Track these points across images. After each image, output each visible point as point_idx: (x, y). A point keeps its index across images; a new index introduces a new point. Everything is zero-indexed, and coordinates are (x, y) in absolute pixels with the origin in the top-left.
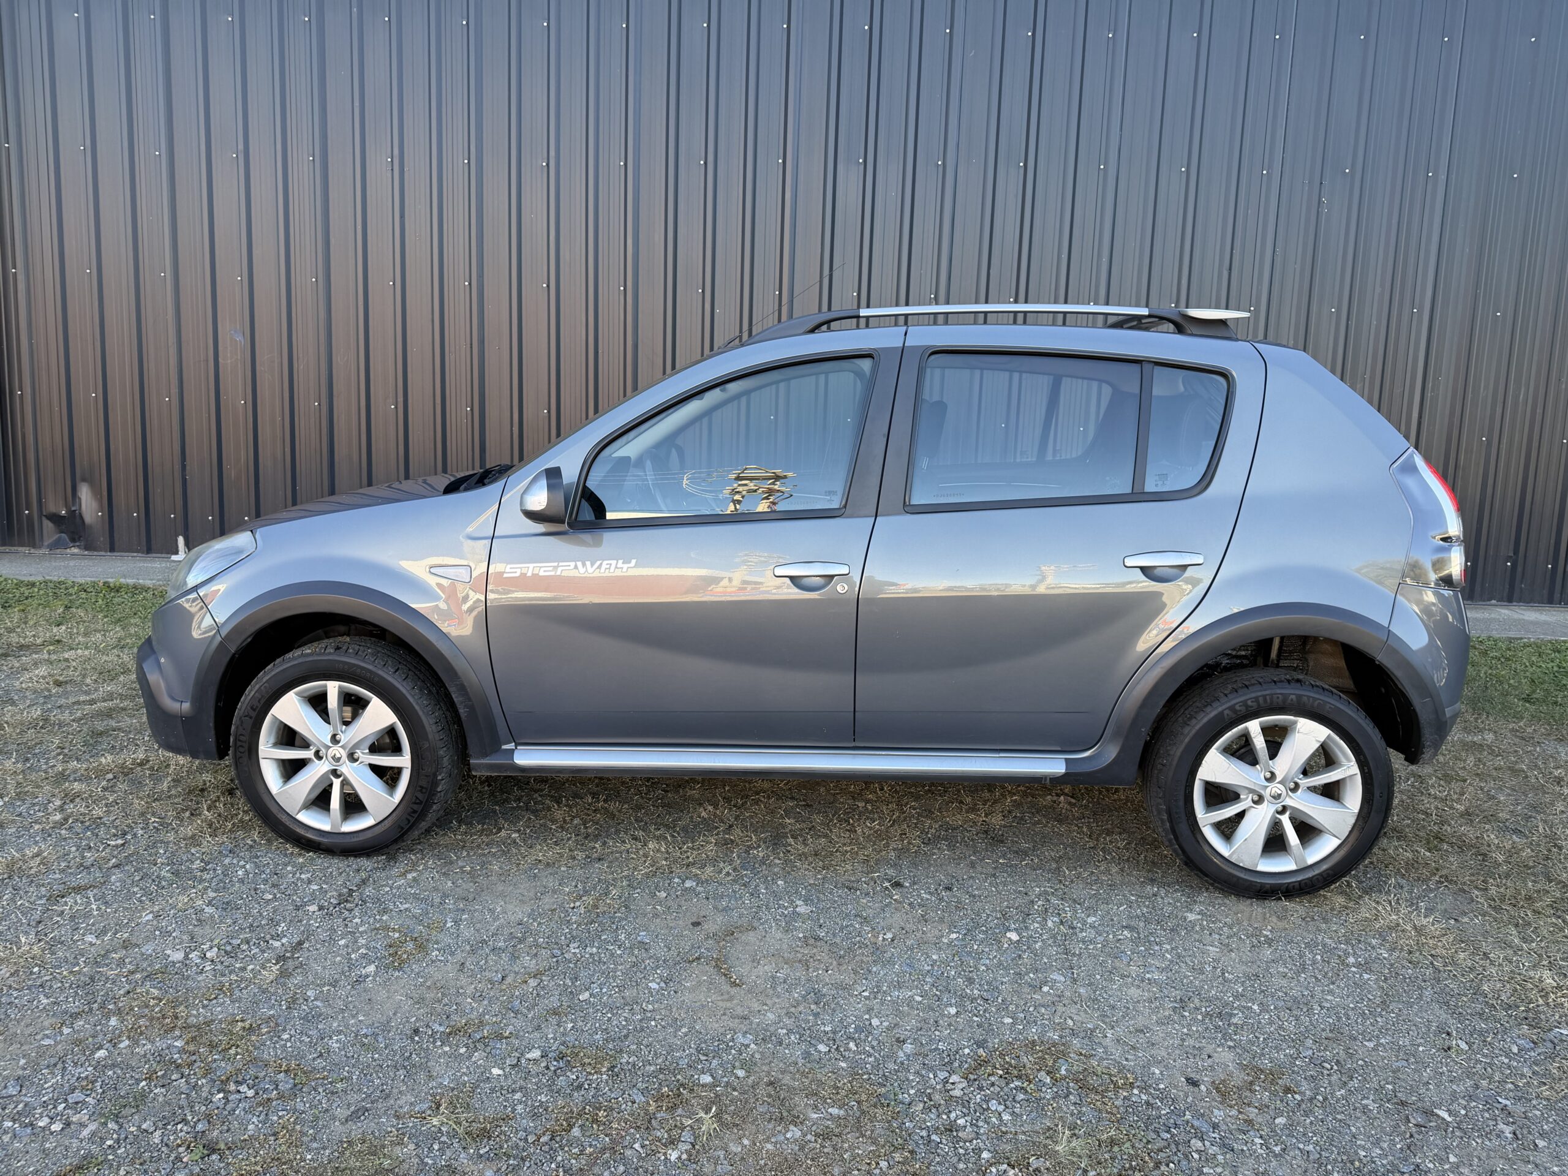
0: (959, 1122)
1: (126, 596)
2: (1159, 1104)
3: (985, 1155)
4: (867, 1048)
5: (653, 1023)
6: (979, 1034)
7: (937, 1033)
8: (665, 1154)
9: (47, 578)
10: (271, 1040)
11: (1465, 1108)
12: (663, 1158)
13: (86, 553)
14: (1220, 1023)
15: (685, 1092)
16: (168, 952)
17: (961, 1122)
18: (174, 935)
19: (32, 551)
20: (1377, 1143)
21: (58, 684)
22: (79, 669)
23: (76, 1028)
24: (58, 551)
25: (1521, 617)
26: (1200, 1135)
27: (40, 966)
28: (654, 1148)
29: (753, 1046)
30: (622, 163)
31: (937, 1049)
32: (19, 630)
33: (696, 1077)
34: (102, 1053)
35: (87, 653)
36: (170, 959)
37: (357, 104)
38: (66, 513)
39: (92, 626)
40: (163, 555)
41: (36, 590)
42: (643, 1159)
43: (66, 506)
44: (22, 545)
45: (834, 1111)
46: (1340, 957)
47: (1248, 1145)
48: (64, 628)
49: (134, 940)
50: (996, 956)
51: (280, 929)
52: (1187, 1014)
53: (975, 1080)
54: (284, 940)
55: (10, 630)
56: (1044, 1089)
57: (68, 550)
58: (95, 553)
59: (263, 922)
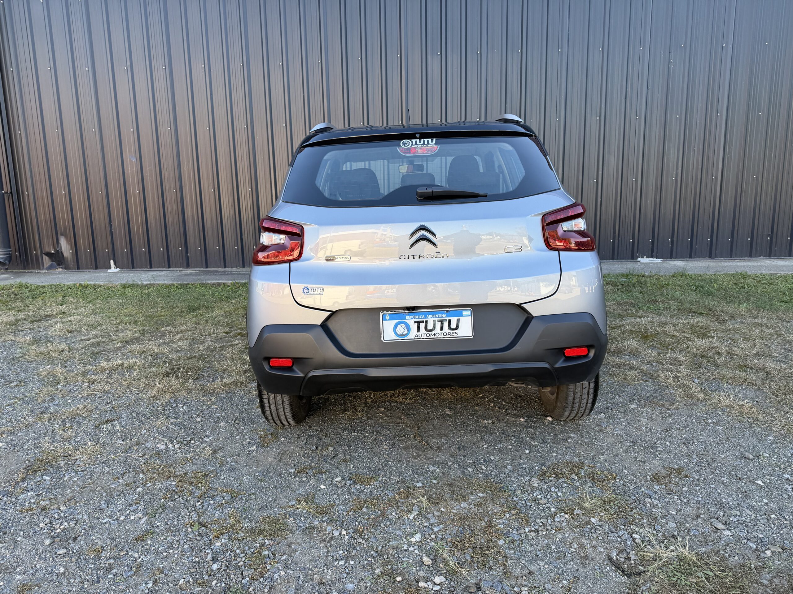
0: (538, 497)
1: (91, 290)
2: (629, 485)
3: (553, 509)
4: (491, 469)
5: (390, 463)
6: (541, 461)
7: (522, 461)
8: (407, 516)
9: (51, 283)
10: (216, 480)
11: (769, 479)
12: (406, 518)
13: (66, 271)
14: (652, 451)
15: (411, 490)
16: (158, 446)
17: (539, 497)
18: (159, 438)
19: (39, 271)
20: (730, 496)
21: (69, 332)
22: (77, 325)
23: (125, 480)
24: (52, 270)
25: (776, 264)
26: (649, 497)
27: (100, 455)
28: (401, 514)
29: (438, 470)
30: (319, 61)
31: (522, 468)
32: (43, 308)
33: (415, 484)
34: (140, 489)
35: (79, 317)
36: (160, 448)
37: (185, 38)
38: (54, 251)
39: (78, 305)
40: (104, 270)
41: (47, 289)
42: (397, 519)
43: (54, 248)
44: (34, 269)
45: (481, 495)
46: (704, 420)
47: (672, 499)
48: (65, 306)
49: (141, 441)
50: (543, 428)
51: (207, 433)
52: (636, 447)
53: (543, 480)
54: (210, 438)
55: (40, 309)
56: (575, 482)
57: (57, 270)
58: (70, 271)
59: (198, 431)
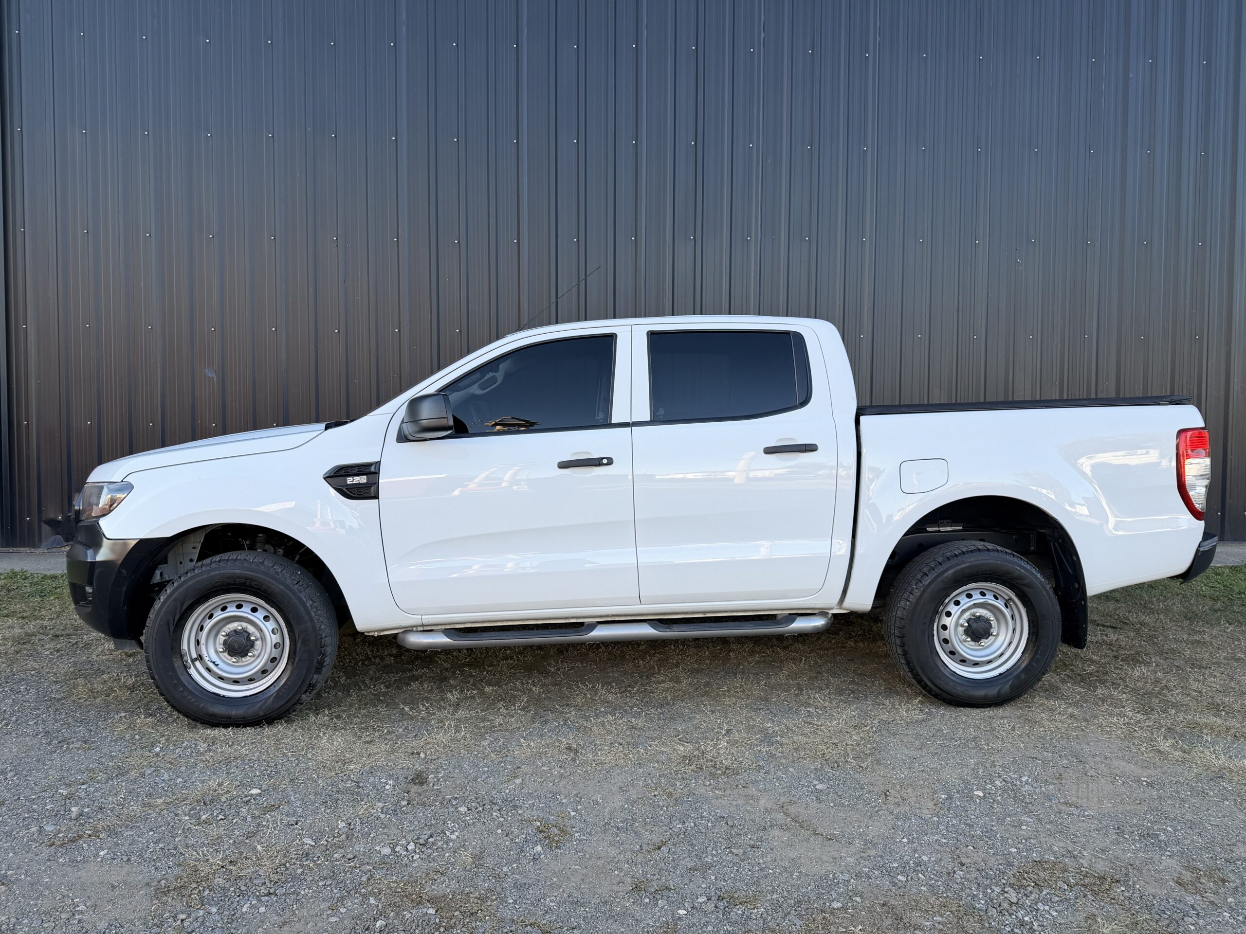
0: (1025, 919)
4: (932, 876)
5: (771, 871)
15: (827, 915)
16: (378, 848)
18: (372, 835)
19: (32, 550)
23: (349, 908)
24: (54, 550)
30: (515, 241)
33: (828, 904)
36: (382, 853)
37: (309, 197)
38: (62, 518)
43: (63, 512)
44: (24, 546)
45: (939, 919)
54: (456, 833)
57: (63, 549)
